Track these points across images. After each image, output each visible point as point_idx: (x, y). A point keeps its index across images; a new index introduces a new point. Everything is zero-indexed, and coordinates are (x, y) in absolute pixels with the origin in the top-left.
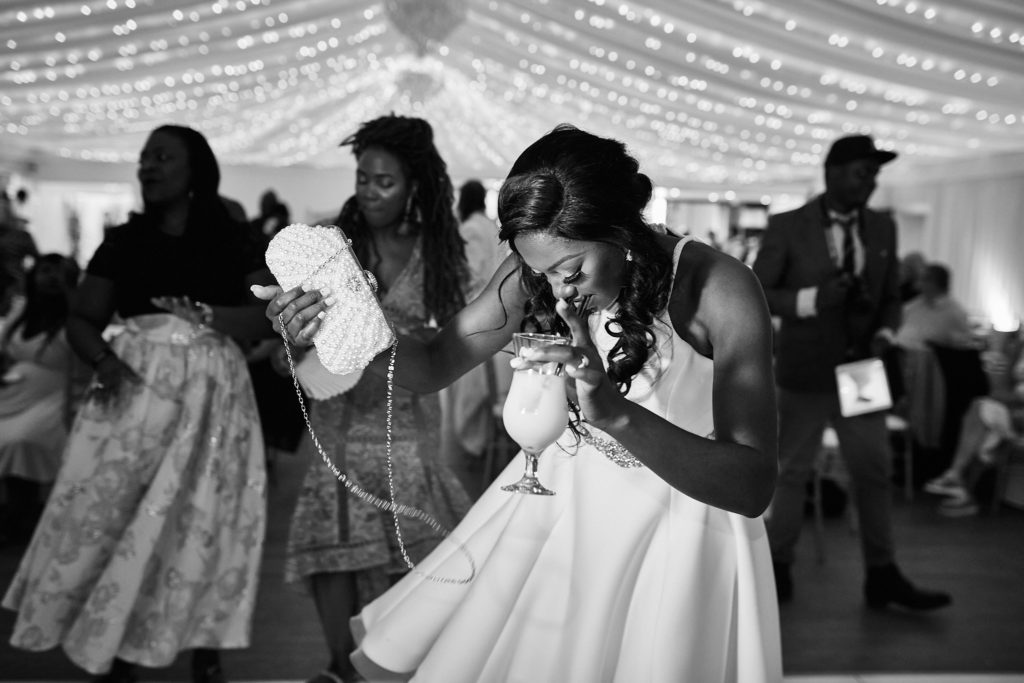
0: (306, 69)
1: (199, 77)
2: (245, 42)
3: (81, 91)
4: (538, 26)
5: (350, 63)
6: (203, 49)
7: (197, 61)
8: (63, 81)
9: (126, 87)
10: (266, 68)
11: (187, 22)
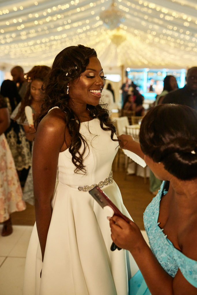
0: (81, 36)
1: (47, 40)
2: (59, 29)
3: (13, 46)
4: (150, 19)
5: (96, 33)
6: (47, 32)
7: (46, 35)
8: (6, 43)
9: (26, 44)
10: (68, 36)
11: (39, 25)
